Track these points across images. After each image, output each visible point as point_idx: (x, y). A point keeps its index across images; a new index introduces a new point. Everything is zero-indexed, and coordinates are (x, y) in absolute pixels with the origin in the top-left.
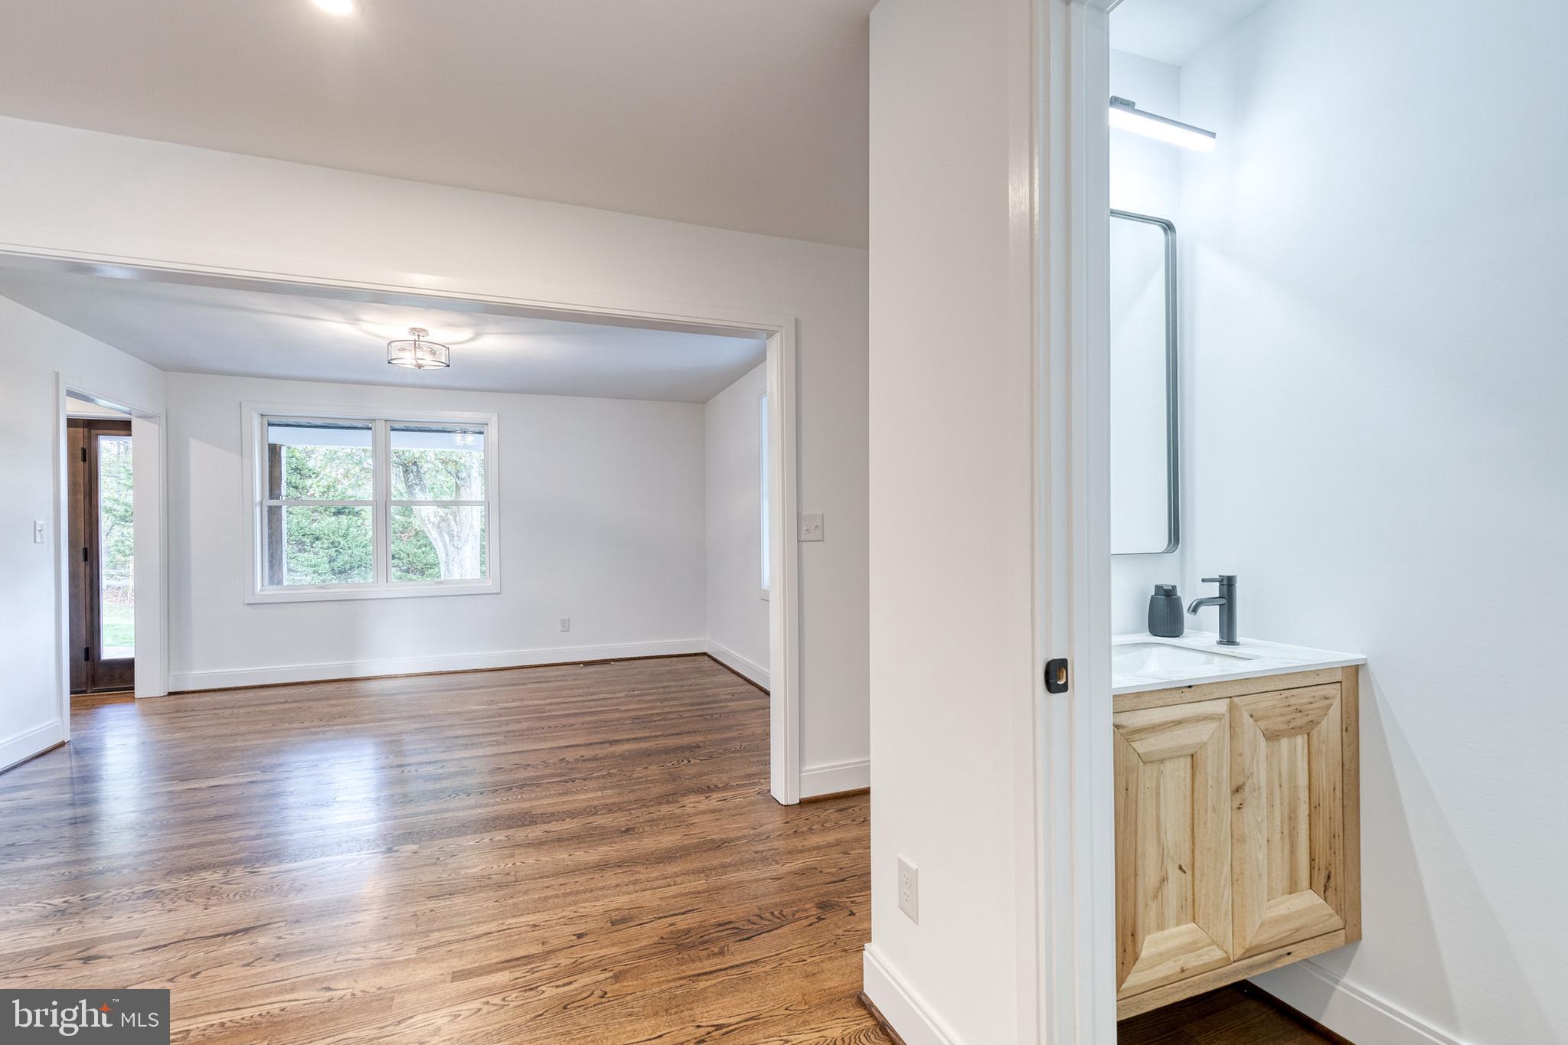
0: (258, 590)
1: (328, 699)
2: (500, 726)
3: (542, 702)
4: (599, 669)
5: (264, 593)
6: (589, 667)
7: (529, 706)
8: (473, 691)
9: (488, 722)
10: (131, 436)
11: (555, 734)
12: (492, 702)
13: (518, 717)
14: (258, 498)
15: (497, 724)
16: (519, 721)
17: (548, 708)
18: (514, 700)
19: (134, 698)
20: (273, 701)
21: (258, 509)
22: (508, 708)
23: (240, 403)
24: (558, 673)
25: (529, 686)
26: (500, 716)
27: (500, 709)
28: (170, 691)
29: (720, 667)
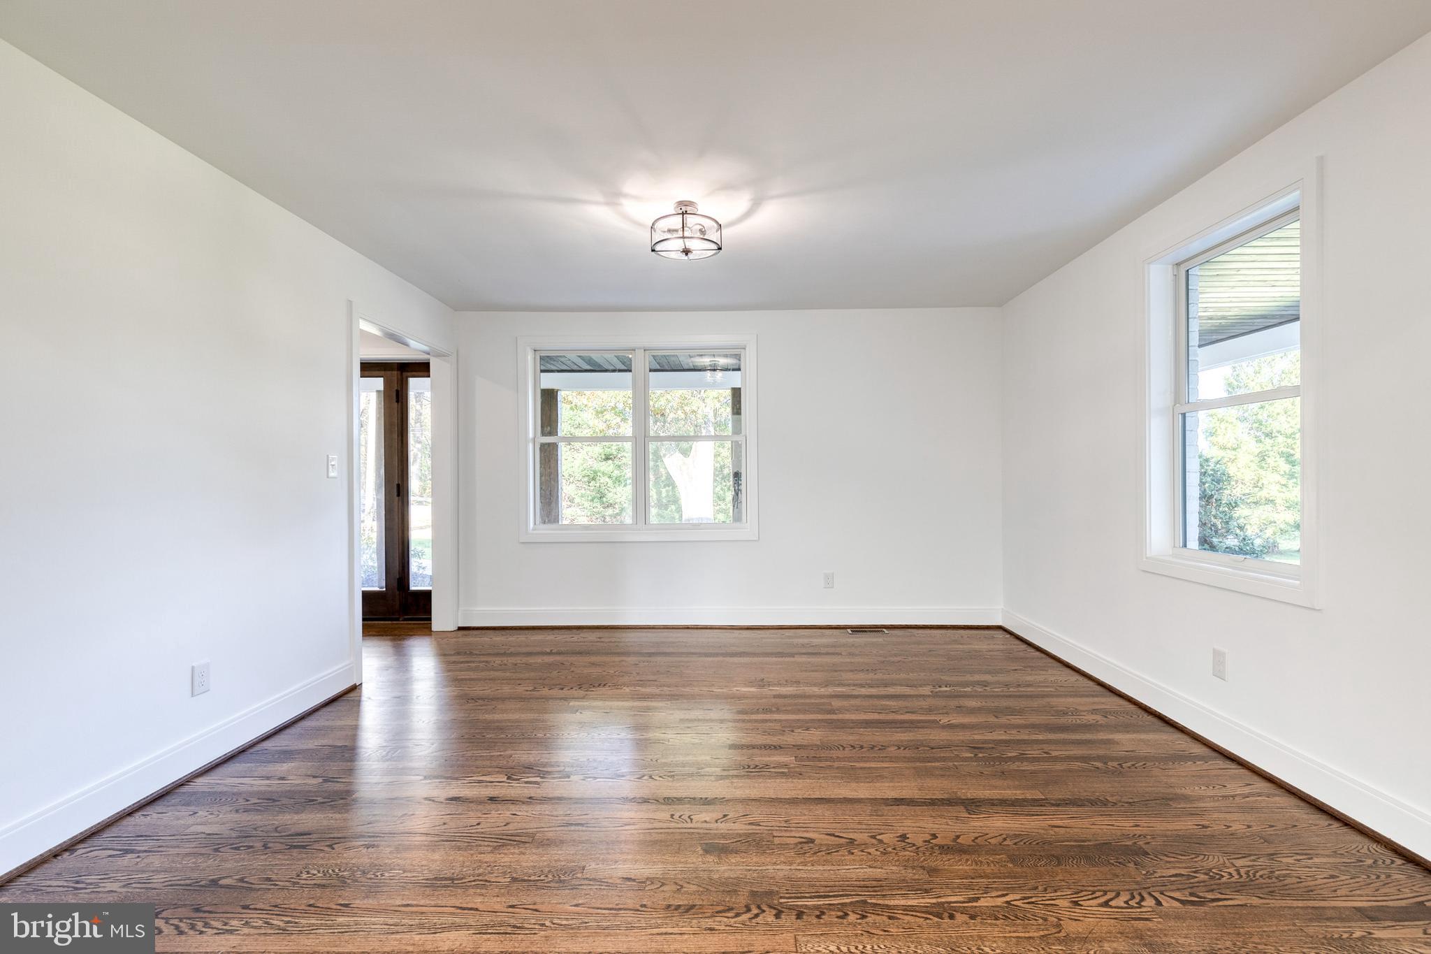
0: (531, 528)
1: (588, 653)
2: (783, 732)
3: (823, 691)
4: (875, 640)
5: (535, 532)
6: (860, 635)
7: (809, 697)
8: (736, 660)
9: (766, 721)
10: (429, 376)
11: (867, 765)
12: (762, 683)
13: (801, 717)
14: (531, 435)
15: (778, 726)
16: (806, 726)
17: (836, 703)
18: (787, 683)
19: (431, 630)
20: (538, 649)
21: (531, 446)
22: (785, 697)
23: (516, 338)
24: (824, 641)
25: (798, 659)
26: (778, 711)
27: (775, 697)
28: (460, 625)
29: (1038, 653)
